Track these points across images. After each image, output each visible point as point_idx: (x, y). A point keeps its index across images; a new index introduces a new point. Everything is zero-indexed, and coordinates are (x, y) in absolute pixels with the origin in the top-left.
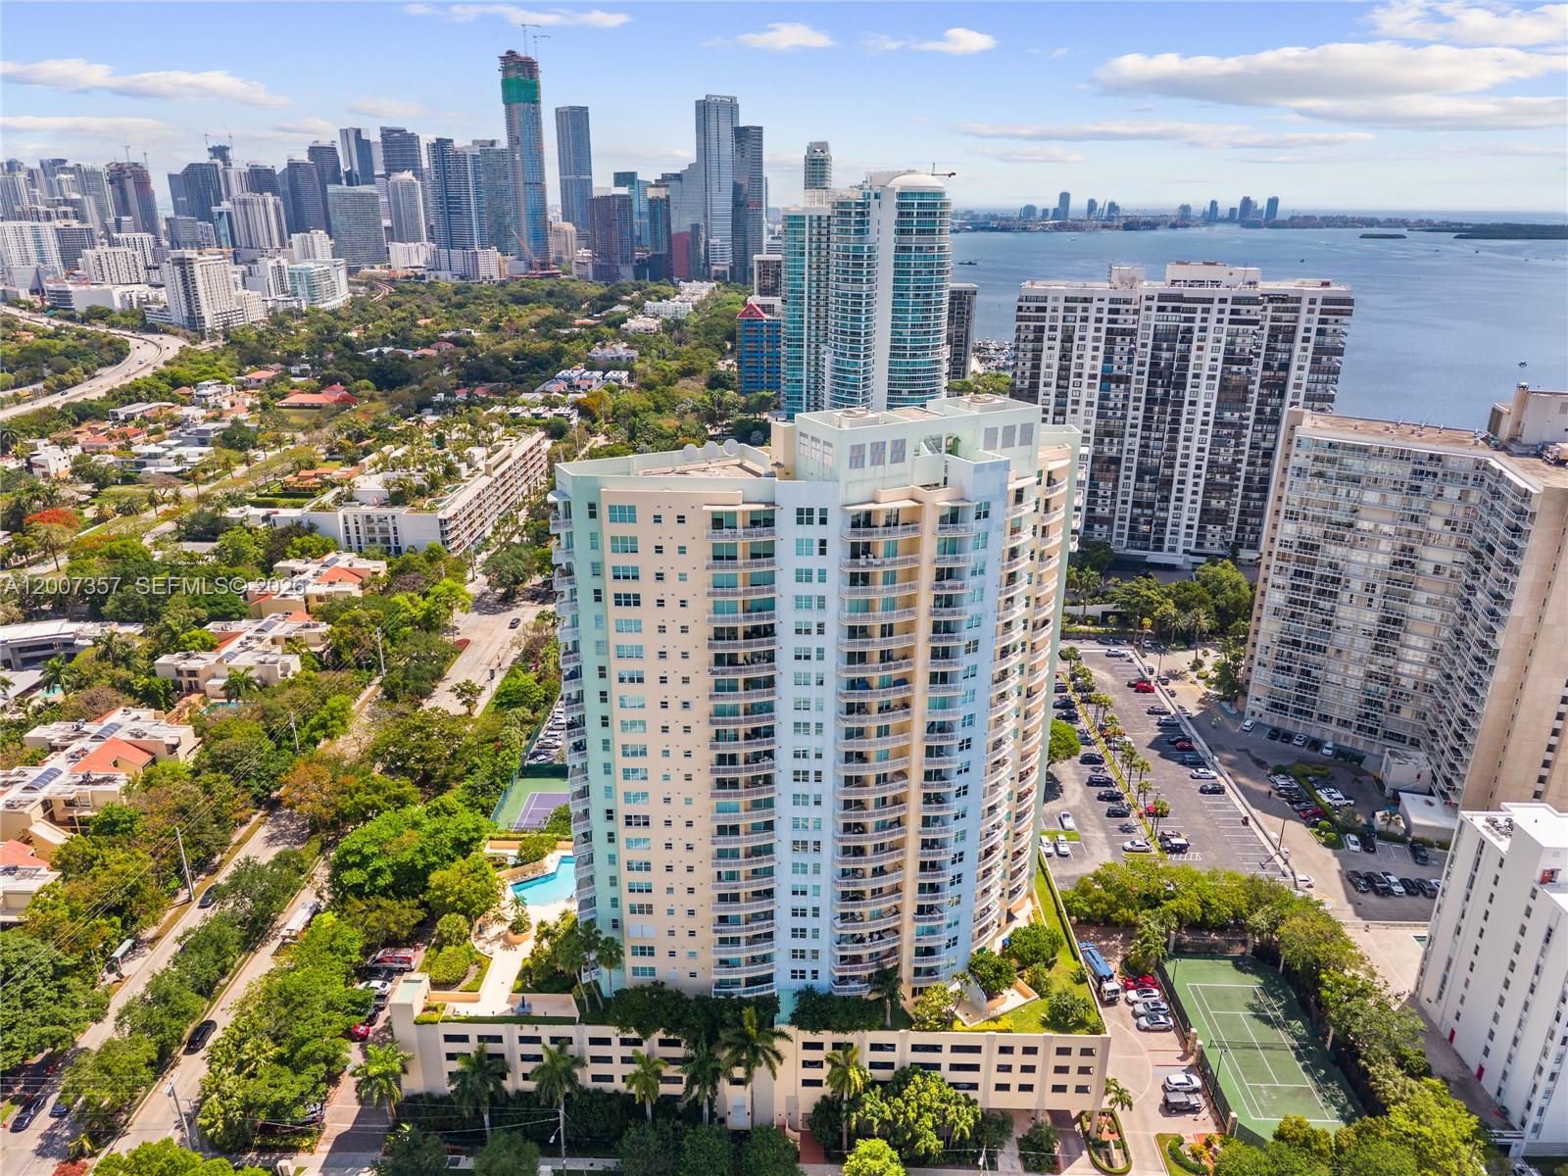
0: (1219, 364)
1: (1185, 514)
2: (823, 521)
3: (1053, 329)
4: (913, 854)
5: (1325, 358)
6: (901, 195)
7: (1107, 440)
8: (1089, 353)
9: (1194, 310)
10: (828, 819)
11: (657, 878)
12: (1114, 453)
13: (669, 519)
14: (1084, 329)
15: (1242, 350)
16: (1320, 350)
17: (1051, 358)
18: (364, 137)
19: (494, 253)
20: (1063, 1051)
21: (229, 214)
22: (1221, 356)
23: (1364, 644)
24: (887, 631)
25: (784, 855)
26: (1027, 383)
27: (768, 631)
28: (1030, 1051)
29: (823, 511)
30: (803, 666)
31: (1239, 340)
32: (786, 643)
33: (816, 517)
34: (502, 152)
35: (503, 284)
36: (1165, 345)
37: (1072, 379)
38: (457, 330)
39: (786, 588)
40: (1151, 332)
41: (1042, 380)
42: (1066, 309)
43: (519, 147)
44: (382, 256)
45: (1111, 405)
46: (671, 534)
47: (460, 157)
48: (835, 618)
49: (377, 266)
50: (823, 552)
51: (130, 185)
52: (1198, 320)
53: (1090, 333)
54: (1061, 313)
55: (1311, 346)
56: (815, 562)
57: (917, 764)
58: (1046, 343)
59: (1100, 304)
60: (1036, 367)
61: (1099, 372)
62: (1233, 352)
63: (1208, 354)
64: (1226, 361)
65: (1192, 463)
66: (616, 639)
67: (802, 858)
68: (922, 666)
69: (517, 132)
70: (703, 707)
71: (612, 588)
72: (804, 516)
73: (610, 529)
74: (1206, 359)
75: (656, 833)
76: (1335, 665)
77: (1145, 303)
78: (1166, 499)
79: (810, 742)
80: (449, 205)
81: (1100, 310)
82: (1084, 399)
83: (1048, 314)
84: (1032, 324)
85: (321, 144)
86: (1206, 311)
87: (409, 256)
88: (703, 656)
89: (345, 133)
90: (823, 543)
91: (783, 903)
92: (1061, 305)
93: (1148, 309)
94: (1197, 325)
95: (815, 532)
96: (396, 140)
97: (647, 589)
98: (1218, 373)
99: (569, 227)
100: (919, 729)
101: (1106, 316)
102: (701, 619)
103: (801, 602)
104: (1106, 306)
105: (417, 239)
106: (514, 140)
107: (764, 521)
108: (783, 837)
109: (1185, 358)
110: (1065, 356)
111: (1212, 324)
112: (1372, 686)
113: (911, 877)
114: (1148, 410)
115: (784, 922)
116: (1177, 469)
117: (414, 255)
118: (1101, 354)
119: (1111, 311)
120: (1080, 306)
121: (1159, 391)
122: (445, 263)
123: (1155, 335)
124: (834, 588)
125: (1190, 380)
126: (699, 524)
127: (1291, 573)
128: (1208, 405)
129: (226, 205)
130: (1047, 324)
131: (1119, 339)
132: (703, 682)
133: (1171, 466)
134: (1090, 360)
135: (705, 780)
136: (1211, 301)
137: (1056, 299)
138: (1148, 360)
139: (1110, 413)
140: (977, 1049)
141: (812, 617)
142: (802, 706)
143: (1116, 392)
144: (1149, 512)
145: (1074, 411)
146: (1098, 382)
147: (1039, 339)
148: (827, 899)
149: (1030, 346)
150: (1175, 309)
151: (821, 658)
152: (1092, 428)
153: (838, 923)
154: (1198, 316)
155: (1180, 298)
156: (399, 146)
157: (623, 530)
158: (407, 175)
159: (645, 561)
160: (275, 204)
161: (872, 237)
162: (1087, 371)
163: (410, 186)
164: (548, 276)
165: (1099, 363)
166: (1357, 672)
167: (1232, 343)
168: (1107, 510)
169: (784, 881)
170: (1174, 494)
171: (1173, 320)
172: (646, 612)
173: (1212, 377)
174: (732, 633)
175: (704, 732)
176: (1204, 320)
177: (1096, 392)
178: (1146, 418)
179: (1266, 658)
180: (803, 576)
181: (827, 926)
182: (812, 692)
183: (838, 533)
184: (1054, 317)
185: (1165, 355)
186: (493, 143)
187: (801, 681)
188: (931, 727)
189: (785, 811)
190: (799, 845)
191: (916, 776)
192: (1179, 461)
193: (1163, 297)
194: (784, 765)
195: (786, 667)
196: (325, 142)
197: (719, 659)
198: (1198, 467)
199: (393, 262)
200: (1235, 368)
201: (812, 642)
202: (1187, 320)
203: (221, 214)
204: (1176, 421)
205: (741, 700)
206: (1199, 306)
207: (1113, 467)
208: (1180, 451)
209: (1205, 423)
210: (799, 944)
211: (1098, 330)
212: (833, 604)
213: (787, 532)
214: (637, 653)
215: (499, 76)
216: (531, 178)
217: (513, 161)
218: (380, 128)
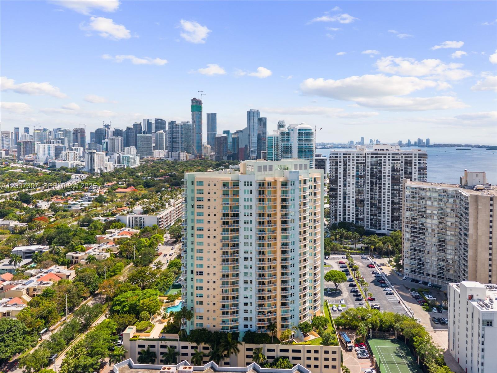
0: (391, 172)
1: (387, 218)
2: (251, 185)
3: (340, 162)
4: (279, 285)
5: (422, 171)
6: (299, 130)
7: (359, 194)
8: (351, 169)
9: (381, 157)
10: (254, 273)
11: (204, 292)
12: (362, 198)
13: (212, 184)
14: (349, 162)
15: (397, 168)
16: (420, 169)
17: (340, 170)
18: (150, 121)
19: (185, 153)
20: (327, 352)
21: (107, 143)
22: (391, 170)
23: (435, 249)
24: (269, 215)
25: (241, 285)
26: (334, 178)
27: (237, 215)
28: (316, 352)
29: (251, 182)
30: (246, 225)
31: (395, 165)
32: (242, 219)
33: (249, 184)
34: (190, 125)
35: (187, 161)
36: (374, 167)
37: (347, 177)
38: (171, 173)
39: (242, 203)
40: (370, 163)
41: (338, 177)
42: (344, 157)
43: (195, 123)
44: (151, 154)
45: (360, 184)
46: (212, 188)
47: (177, 126)
48: (255, 211)
49: (149, 157)
50: (251, 193)
51: (79, 134)
52: (383, 160)
53: (351, 164)
54: (342, 158)
55: (417, 167)
56: (249, 196)
57: (279, 256)
58: (339, 167)
59: (353, 155)
60: (336, 173)
61: (355, 174)
62: (394, 168)
63: (387, 170)
64: (392, 171)
65: (387, 202)
66: (197, 218)
67: (246, 285)
68: (279, 226)
69: (195, 119)
70: (219, 237)
71: (196, 203)
72: (246, 184)
73: (197, 187)
74: (386, 170)
75: (205, 277)
76: (428, 256)
77: (367, 155)
78: (380, 213)
79: (249, 248)
80: (173, 140)
81: (353, 157)
82: (351, 182)
83: (338, 158)
84: (334, 161)
86: (385, 157)
87: (159, 154)
88: (220, 222)
89: (144, 120)
90: (251, 191)
91: (241, 301)
92: (342, 156)
93: (368, 157)
94: (383, 161)
95: (249, 188)
96: (159, 122)
97: (205, 203)
98: (391, 175)
99: (209, 146)
100: (279, 245)
101: (355, 158)
102: (219, 212)
103: (246, 207)
104: (355, 156)
105: (163, 149)
106: (194, 121)
107: (236, 184)
108: (241, 278)
109: (380, 171)
110: (345, 170)
111: (387, 161)
112: (440, 263)
113: (279, 293)
114: (372, 186)
115: (241, 308)
116: (382, 204)
117: (161, 154)
118: (355, 169)
119: (357, 157)
120: (348, 156)
121: (374, 180)
122: (170, 156)
123: (371, 164)
124: (254, 203)
125: (383, 177)
126: (220, 186)
127: (410, 227)
128: (389, 184)
129: (107, 140)
130: (338, 161)
131: (360, 165)
132: (219, 230)
133: (380, 203)
134: (352, 171)
135: (219, 260)
136: (386, 154)
137: (340, 154)
138: (370, 171)
139: (360, 187)
140: (299, 351)
141: (249, 211)
142: (247, 237)
143: (361, 180)
144: (375, 217)
145: (349, 186)
146: (355, 177)
147: (336, 165)
148: (254, 300)
149: (334, 167)
150: (376, 157)
151: (251, 223)
152: (355, 191)
153: (257, 308)
154: (383, 159)
155: (377, 154)
156: (160, 124)
157: (200, 187)
158: (162, 131)
159: (205, 196)
160: (121, 139)
161: (291, 141)
162: (351, 174)
163: (162, 134)
164: (201, 159)
165: (355, 172)
166: (435, 259)
167: (394, 166)
168: (362, 216)
169: (241, 293)
170: (382, 212)
171: (376, 160)
172: (205, 211)
173: (389, 176)
174: (228, 215)
175: (220, 245)
176: (385, 160)
177: (355, 180)
178: (371, 189)
179: (407, 255)
180: (246, 200)
181: (254, 308)
182: (249, 233)
183: (255, 188)
184: (341, 159)
185: (375, 170)
186: (187, 122)
187: (246, 229)
188: (283, 245)
189: (242, 270)
190: (245, 282)
191: (279, 260)
192: (382, 201)
193: (372, 154)
194: (242, 255)
195: (242, 225)
196: (138, 123)
197: (224, 223)
198: (389, 203)
199: (154, 156)
200: (395, 173)
201: (249, 218)
202: (380, 160)
203: (105, 142)
204: (380, 189)
205: (230, 234)
206: (383, 156)
207: (362, 203)
208: (382, 198)
209: (389, 190)
210: (246, 315)
211: (353, 162)
212: (254, 207)
213: (242, 188)
214: (202, 222)
215: (191, 105)
216: (198, 132)
217: (193, 127)
218: (155, 119)
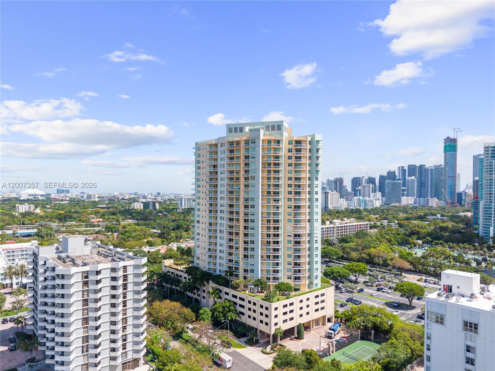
4: (242, 237)
10: (225, 224)
13: (204, 149)
18: (404, 168)
19: (435, 200)
20: (262, 307)
21: (360, 190)
24: (237, 172)
25: (218, 233)
27: (216, 172)
28: (254, 304)
30: (221, 182)
32: (219, 176)
34: (442, 168)
39: (219, 162)
43: (447, 165)
44: (399, 201)
46: (204, 152)
47: (427, 170)
48: (226, 169)
49: (397, 204)
50: (224, 153)
51: (338, 183)
56: (223, 156)
57: (242, 210)
66: (197, 177)
67: (221, 235)
68: (242, 182)
69: (447, 161)
70: (208, 192)
71: (197, 165)
72: (222, 145)
75: (201, 225)
79: (223, 202)
80: (422, 185)
85: (391, 171)
87: (407, 201)
88: (208, 180)
89: (399, 168)
90: (224, 151)
91: (218, 247)
95: (223, 148)
96: (412, 168)
100: (242, 199)
102: (208, 170)
103: (221, 165)
105: (413, 196)
106: (446, 163)
107: (216, 146)
108: (218, 228)
113: (242, 245)
115: (218, 254)
117: (410, 201)
122: (418, 202)
124: (225, 161)
126: (208, 148)
129: (360, 187)
132: (208, 186)
135: (208, 211)
140: (244, 300)
141: (223, 169)
142: (222, 192)
148: (225, 248)
151: (224, 180)
153: (228, 255)
156: (412, 169)
158: (413, 177)
159: (201, 159)
160: (372, 187)
163: (413, 180)
164: (453, 206)
169: (218, 241)
172: (201, 170)
174: (212, 173)
175: (208, 198)
180: (221, 159)
181: (225, 256)
182: (223, 189)
183: (227, 147)
186: (440, 165)
187: (221, 185)
188: (245, 199)
189: (219, 221)
190: (221, 231)
191: (242, 213)
194: (219, 208)
196: (392, 170)
201: (223, 176)
203: (358, 190)
205: (213, 189)
210: (220, 261)
212: (226, 166)
213: (219, 149)
214: (199, 180)
216: (451, 175)
217: (445, 170)
218: (408, 165)
